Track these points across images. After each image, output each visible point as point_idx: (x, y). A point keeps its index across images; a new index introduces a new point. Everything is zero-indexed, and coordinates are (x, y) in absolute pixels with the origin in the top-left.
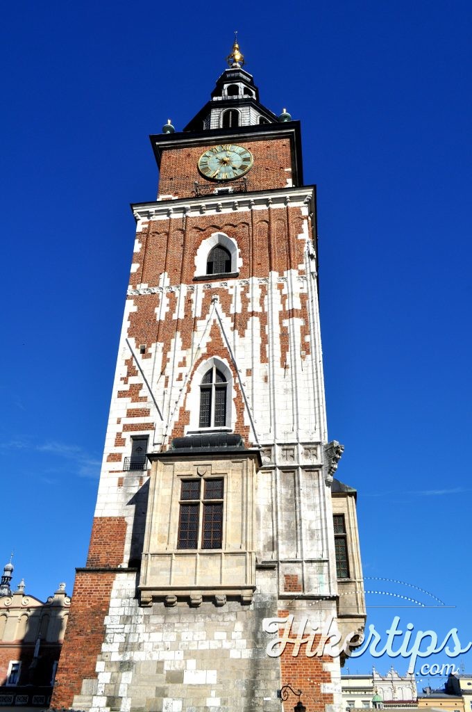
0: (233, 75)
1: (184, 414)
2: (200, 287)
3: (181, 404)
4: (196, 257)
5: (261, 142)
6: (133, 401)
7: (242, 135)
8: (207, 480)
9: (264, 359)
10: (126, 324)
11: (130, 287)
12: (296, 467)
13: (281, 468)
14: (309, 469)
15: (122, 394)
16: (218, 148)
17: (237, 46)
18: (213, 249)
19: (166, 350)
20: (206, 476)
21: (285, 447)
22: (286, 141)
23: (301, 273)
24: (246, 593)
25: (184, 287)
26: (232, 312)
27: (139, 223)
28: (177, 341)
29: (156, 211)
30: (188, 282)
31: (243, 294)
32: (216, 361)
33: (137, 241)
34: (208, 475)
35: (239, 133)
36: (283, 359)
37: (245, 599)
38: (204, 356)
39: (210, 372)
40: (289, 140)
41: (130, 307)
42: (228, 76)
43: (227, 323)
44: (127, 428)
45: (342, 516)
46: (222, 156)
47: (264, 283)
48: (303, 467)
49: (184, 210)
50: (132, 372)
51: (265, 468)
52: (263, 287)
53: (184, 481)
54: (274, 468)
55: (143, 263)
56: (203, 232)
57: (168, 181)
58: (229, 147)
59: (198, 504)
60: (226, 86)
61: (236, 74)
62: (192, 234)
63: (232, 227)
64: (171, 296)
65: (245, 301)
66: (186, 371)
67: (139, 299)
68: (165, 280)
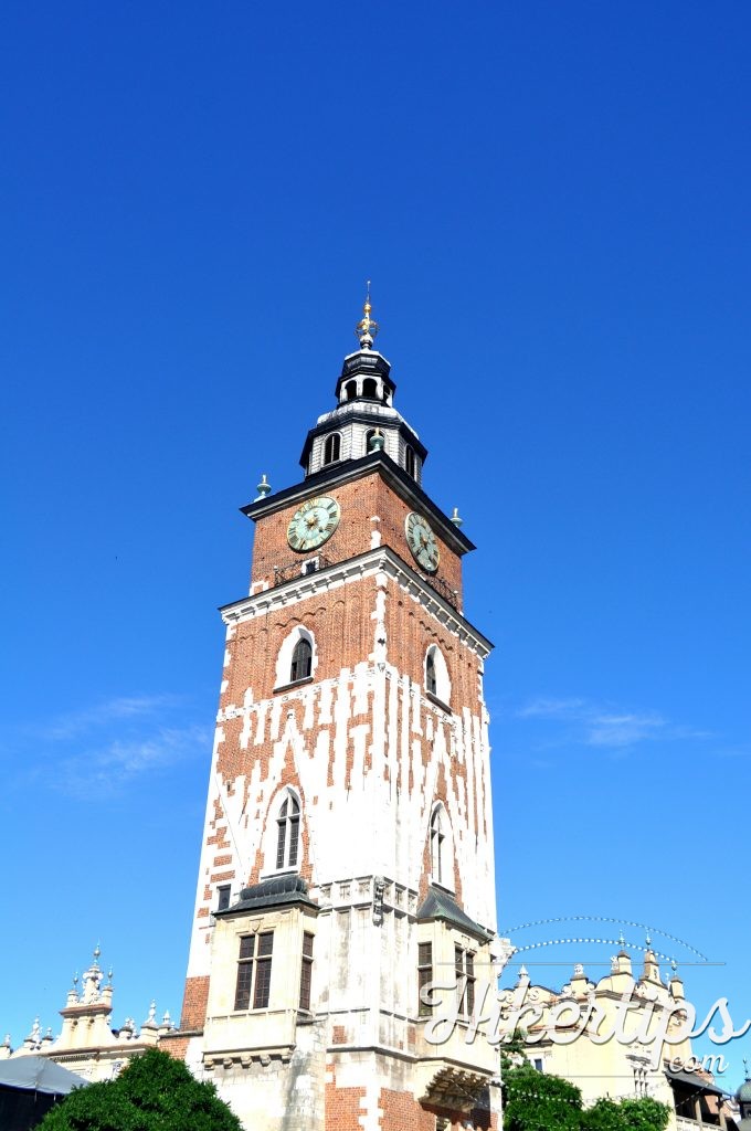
0: (354, 363)
1: (260, 856)
2: (279, 700)
3: (257, 846)
4: (277, 663)
5: (349, 485)
6: (219, 848)
7: (328, 483)
8: (261, 935)
9: (330, 783)
10: (215, 758)
11: (220, 711)
12: (349, 907)
13: (337, 909)
14: (362, 907)
15: (211, 841)
16: (306, 506)
17: (368, 307)
18: (297, 646)
19: (248, 783)
20: (259, 931)
21: (343, 884)
22: (375, 477)
23: (371, 664)
24: (284, 1052)
25: (265, 703)
26: (304, 729)
27: (229, 628)
28: (256, 772)
29: (242, 611)
30: (269, 697)
31: (315, 703)
32: (290, 790)
33: (227, 651)
34: (261, 930)
35: (324, 481)
36: (348, 779)
37: (284, 1057)
38: (280, 786)
39: (286, 803)
40: (377, 474)
41: (220, 736)
42: (349, 365)
43: (299, 743)
44: (215, 878)
45: (429, 944)
46: (310, 517)
47: (335, 684)
48: (356, 906)
49: (267, 604)
50: (219, 815)
51: (323, 911)
52: (334, 690)
53: (243, 938)
54: (331, 910)
55: (231, 680)
56: (285, 628)
57: (261, 563)
58: (316, 502)
59: (251, 962)
60: (344, 384)
61: (357, 361)
62: (275, 633)
63: (310, 617)
64: (254, 716)
65: (317, 712)
66: (263, 806)
67: (227, 725)
68: (249, 696)
